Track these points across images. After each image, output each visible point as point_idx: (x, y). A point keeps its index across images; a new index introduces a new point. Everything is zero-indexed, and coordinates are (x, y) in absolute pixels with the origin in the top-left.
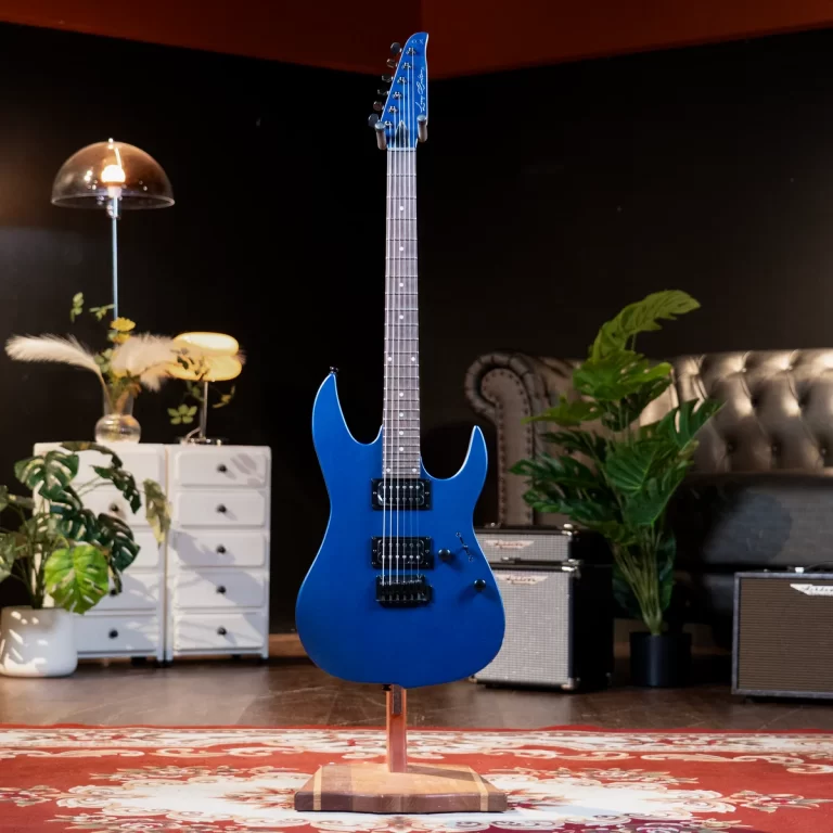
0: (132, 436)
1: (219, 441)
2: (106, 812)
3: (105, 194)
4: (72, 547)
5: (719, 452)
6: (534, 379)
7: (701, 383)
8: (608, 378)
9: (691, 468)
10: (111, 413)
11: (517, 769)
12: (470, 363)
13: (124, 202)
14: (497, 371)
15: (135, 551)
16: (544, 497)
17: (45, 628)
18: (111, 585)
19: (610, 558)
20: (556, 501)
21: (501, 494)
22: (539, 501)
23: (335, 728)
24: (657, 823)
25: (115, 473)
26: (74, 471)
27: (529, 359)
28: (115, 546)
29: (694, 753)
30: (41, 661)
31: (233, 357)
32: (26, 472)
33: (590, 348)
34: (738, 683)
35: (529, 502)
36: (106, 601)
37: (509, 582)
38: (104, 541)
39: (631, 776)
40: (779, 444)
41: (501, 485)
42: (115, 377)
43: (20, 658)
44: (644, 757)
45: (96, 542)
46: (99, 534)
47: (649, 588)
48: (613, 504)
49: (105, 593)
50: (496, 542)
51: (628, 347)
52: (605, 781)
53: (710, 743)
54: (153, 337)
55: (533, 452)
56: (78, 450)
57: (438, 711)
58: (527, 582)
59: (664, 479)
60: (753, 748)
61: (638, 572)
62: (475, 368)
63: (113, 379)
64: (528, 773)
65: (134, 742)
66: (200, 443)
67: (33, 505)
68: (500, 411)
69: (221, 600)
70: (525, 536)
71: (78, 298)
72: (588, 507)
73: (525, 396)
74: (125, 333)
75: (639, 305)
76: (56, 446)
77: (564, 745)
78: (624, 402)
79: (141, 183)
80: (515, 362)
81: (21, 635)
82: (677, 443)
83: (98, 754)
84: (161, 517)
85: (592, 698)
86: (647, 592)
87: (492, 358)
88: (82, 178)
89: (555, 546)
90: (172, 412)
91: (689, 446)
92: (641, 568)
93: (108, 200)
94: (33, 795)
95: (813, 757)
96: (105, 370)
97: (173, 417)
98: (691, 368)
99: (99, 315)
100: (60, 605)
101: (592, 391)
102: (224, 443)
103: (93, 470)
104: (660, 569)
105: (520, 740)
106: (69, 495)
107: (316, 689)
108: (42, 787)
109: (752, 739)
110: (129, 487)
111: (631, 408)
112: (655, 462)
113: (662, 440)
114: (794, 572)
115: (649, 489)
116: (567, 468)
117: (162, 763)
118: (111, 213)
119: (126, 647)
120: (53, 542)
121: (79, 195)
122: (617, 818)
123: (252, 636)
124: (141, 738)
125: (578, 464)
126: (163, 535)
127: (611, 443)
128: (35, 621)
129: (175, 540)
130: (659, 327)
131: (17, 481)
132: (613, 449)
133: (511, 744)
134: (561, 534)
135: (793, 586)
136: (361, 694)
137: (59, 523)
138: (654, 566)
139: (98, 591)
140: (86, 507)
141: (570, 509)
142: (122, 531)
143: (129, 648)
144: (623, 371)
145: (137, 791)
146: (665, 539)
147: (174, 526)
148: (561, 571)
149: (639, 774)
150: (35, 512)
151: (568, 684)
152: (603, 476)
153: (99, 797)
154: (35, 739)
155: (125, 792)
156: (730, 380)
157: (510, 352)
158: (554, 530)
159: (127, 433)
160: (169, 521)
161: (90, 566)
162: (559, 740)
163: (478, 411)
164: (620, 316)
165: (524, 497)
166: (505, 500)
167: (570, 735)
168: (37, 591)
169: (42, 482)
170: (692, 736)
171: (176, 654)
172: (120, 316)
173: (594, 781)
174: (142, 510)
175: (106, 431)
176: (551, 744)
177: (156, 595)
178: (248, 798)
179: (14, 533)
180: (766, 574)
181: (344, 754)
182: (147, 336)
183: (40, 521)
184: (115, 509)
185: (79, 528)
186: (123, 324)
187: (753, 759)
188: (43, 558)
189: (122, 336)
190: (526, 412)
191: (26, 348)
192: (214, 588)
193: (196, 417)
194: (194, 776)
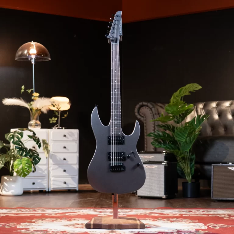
0: (39, 127)
1: (64, 128)
2: (30, 229)
3: (31, 57)
4: (21, 158)
5: (209, 130)
6: (155, 109)
7: (204, 110)
8: (175, 109)
9: (199, 135)
10: (32, 120)
11: (147, 218)
12: (136, 105)
13: (36, 59)
14: (144, 107)
15: (40, 159)
16: (157, 143)
17: (14, 181)
18: (33, 169)
19: (176, 160)
20: (161, 144)
21: (145, 143)
22: (156, 144)
23: (96, 208)
24: (185, 232)
25: (34, 137)
26: (22, 136)
27: (153, 103)
28: (34, 158)
29: (198, 214)
30: (13, 191)
31: (68, 104)
32: (8, 137)
33: (170, 100)
34: (213, 196)
35: (153, 145)
36: (31, 174)
37: (147, 167)
38: (31, 156)
39: (179, 220)
40: (226, 128)
41: (145, 140)
42: (34, 109)
43: (7, 190)
44: (183, 215)
45: (28, 157)
46: (29, 154)
47: (187, 169)
48: (177, 145)
49: (31, 171)
50: (143, 156)
51: (181, 100)
52: (171, 221)
53: (203, 212)
54: (45, 98)
55: (154, 130)
56: (23, 130)
57: (126, 204)
58: (152, 167)
59: (192, 138)
60: (215, 213)
61: (184, 164)
62: (138, 106)
63: (33, 110)
64: (150, 219)
65: (39, 212)
66: (58, 128)
67: (10, 146)
68: (145, 119)
69: (65, 174)
70: (152, 154)
71: (23, 87)
72: (170, 146)
73: (152, 114)
74: (36, 97)
75: (184, 87)
76: (17, 129)
77: (161, 212)
78: (180, 115)
79: (41, 54)
80: (149, 104)
81: (7, 184)
82: (195, 127)
83: (29, 215)
84: (47, 150)
85: (171, 201)
86: (187, 170)
87: (143, 104)
88: (24, 52)
89: (161, 157)
90: (50, 119)
91: (198, 128)
92: (185, 163)
93: (31, 59)
94: (10, 225)
95: (232, 215)
96: (31, 108)
97: (50, 121)
98: (201, 106)
99: (29, 92)
100: (18, 175)
101: (170, 112)
102: (65, 128)
103: (27, 136)
104: (191, 164)
105: (148, 211)
106: (21, 143)
107: (92, 199)
108: (13, 223)
109: (215, 211)
110: (38, 141)
111: (182, 117)
112: (189, 133)
113: (191, 126)
114: (229, 164)
115: (187, 140)
116: (163, 134)
117: (47, 217)
118: (32, 63)
119: (37, 187)
120: (16, 157)
121: (23, 57)
122: (174, 230)
123: (73, 184)
124: (41, 211)
125: (167, 134)
126: (48, 155)
127: (176, 127)
128: (11, 180)
129: (51, 156)
130: (190, 94)
131: (6, 139)
132: (177, 129)
133: (146, 212)
134: (162, 154)
135: (228, 168)
136: (105, 200)
137: (18, 151)
138: (189, 163)
139: (29, 171)
140: (25, 147)
141: (165, 147)
142: (36, 154)
143: (38, 187)
144: (180, 106)
145: (39, 224)
146: (192, 155)
147: (51, 152)
148: (162, 164)
149: (181, 219)
150: (11, 148)
151: (164, 197)
152: (174, 137)
153: (29, 226)
154: (11, 211)
155: (36, 224)
156: (212, 109)
157: (148, 101)
158: (160, 153)
159: (38, 126)
160: (49, 151)
161: (27, 164)
162: (160, 211)
163: (139, 119)
164: (179, 91)
165: (151, 143)
166: (146, 144)
167: (163, 210)
168: (12, 171)
169: (13, 140)
170: (198, 210)
171: (52, 189)
172: (35, 92)
173: (169, 221)
174: (42, 148)
175: (31, 125)
176: (157, 212)
177: (46, 172)
178: (70, 226)
179: (5, 154)
180: (221, 165)
181: (98, 215)
182: (43, 98)
183: (12, 151)
184: (34, 148)
185: (23, 153)
186: (36, 94)
187: (214, 216)
188: (13, 161)
189: (36, 98)
190: (152, 119)
191: (8, 102)
192: (62, 170)
193: (57, 121)
194: (55, 220)
